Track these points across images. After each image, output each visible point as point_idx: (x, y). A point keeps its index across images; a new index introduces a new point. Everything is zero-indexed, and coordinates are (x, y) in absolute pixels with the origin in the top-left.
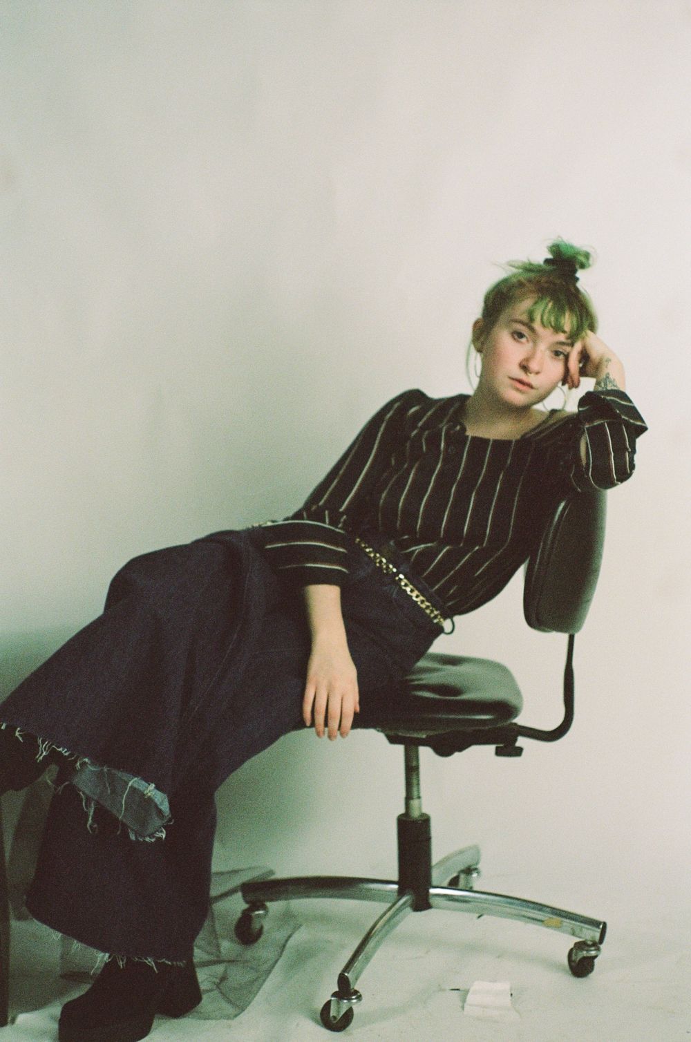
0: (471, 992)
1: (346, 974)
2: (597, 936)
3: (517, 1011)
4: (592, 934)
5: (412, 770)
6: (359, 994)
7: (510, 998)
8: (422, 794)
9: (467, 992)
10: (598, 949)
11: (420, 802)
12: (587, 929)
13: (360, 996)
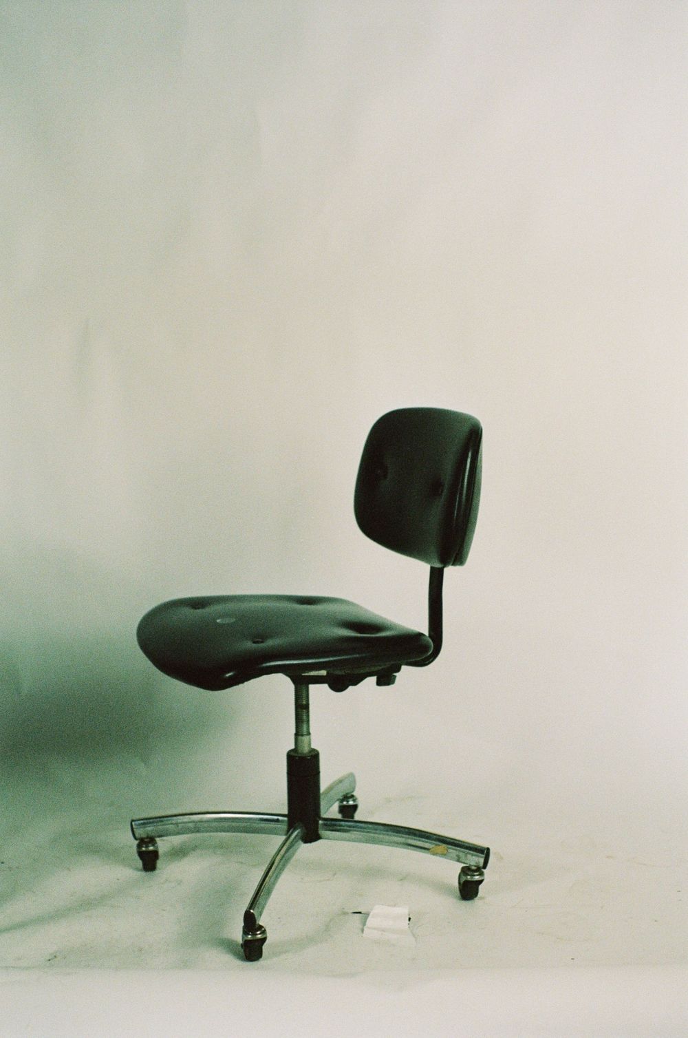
0: (371, 914)
1: (252, 911)
2: (481, 861)
3: (414, 935)
4: (475, 860)
5: (302, 708)
6: (263, 929)
7: (408, 922)
8: (311, 731)
9: (367, 915)
10: (481, 874)
11: (310, 738)
12: (473, 855)
13: (265, 930)
